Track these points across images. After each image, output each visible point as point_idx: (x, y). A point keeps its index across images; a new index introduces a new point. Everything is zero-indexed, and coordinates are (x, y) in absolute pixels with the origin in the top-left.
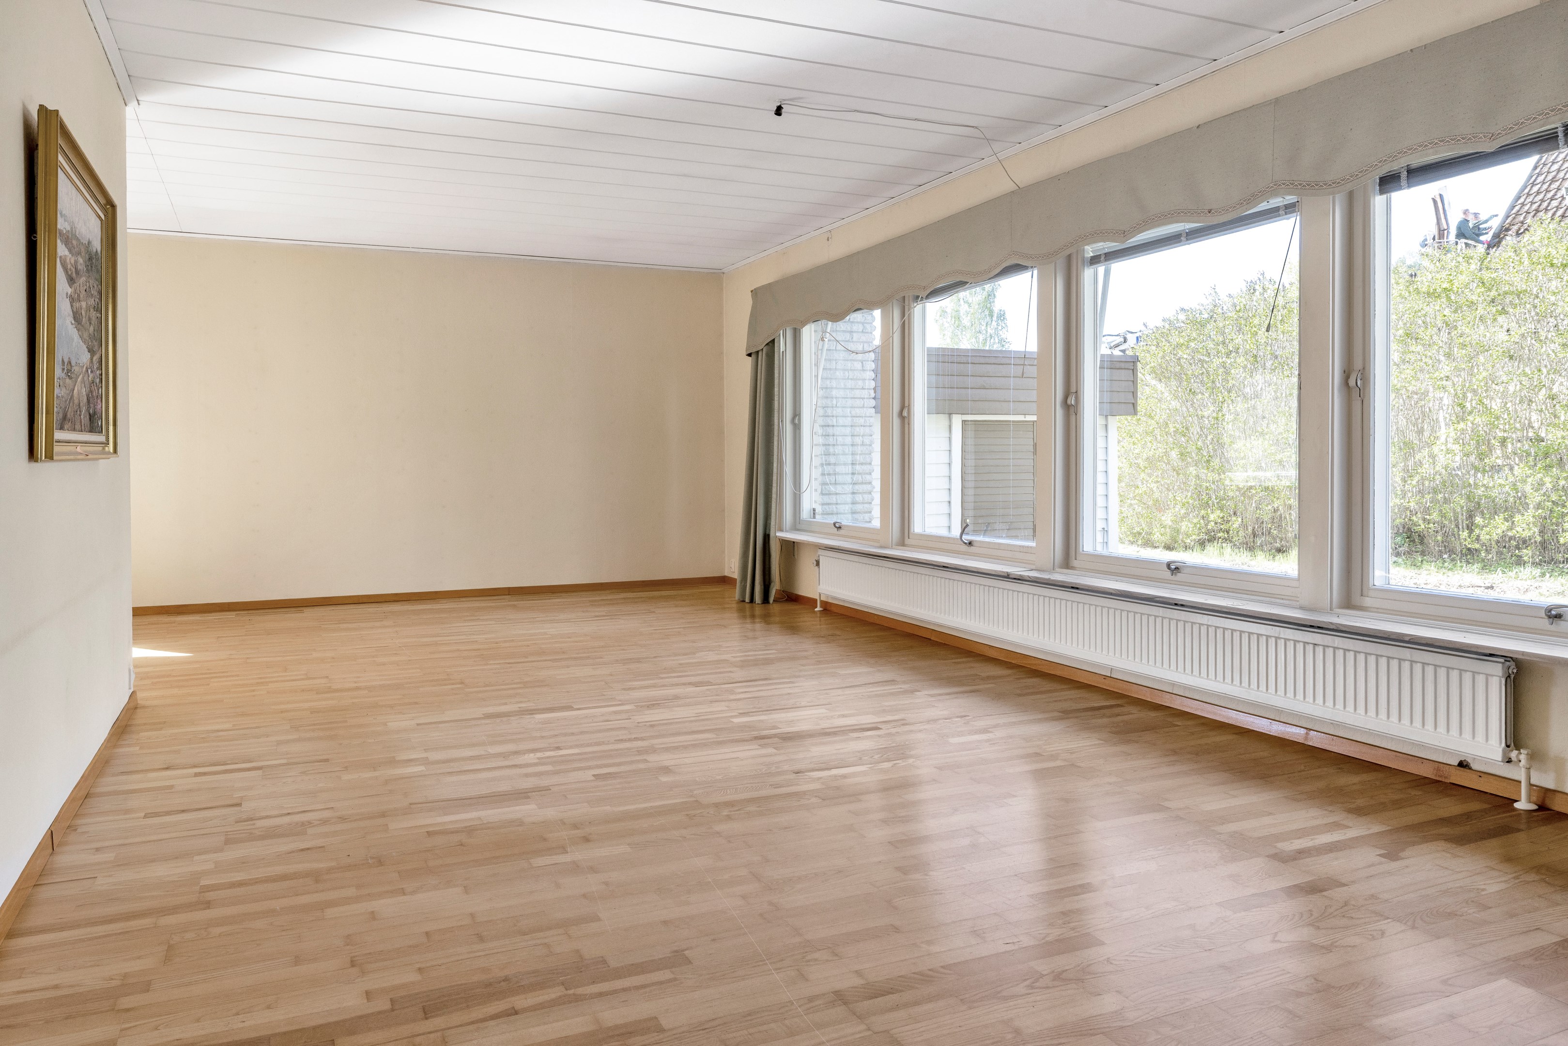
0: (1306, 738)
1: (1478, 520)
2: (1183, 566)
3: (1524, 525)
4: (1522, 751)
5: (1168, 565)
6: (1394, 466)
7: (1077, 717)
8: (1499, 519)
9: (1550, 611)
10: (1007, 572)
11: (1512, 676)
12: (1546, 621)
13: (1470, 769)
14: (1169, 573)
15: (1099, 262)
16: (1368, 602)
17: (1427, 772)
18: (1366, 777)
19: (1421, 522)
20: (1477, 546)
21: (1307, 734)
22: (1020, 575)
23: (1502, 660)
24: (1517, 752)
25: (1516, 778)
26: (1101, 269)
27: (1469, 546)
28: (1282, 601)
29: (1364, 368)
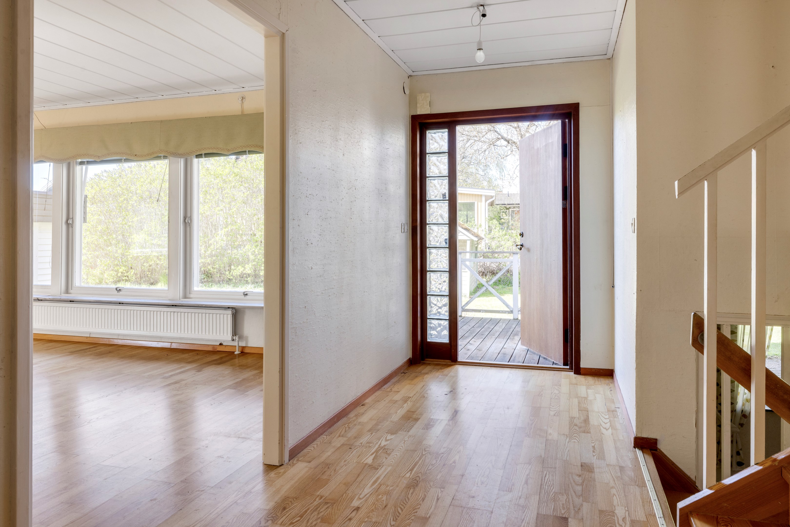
0: (171, 346)
1: (233, 267)
2: (123, 289)
3: (249, 268)
4: (237, 336)
5: (116, 289)
6: (201, 246)
7: (77, 353)
8: (240, 267)
9: (244, 293)
10: (37, 298)
11: (234, 314)
12: (243, 296)
13: (223, 345)
14: (116, 292)
15: (84, 164)
16: (192, 296)
17: (210, 349)
18: (191, 354)
19: (211, 269)
20: (232, 277)
21: (171, 344)
22: (45, 298)
23: (231, 309)
24: (235, 337)
25: (235, 345)
26: (84, 167)
27: (229, 278)
28: (162, 298)
29: (191, 216)
